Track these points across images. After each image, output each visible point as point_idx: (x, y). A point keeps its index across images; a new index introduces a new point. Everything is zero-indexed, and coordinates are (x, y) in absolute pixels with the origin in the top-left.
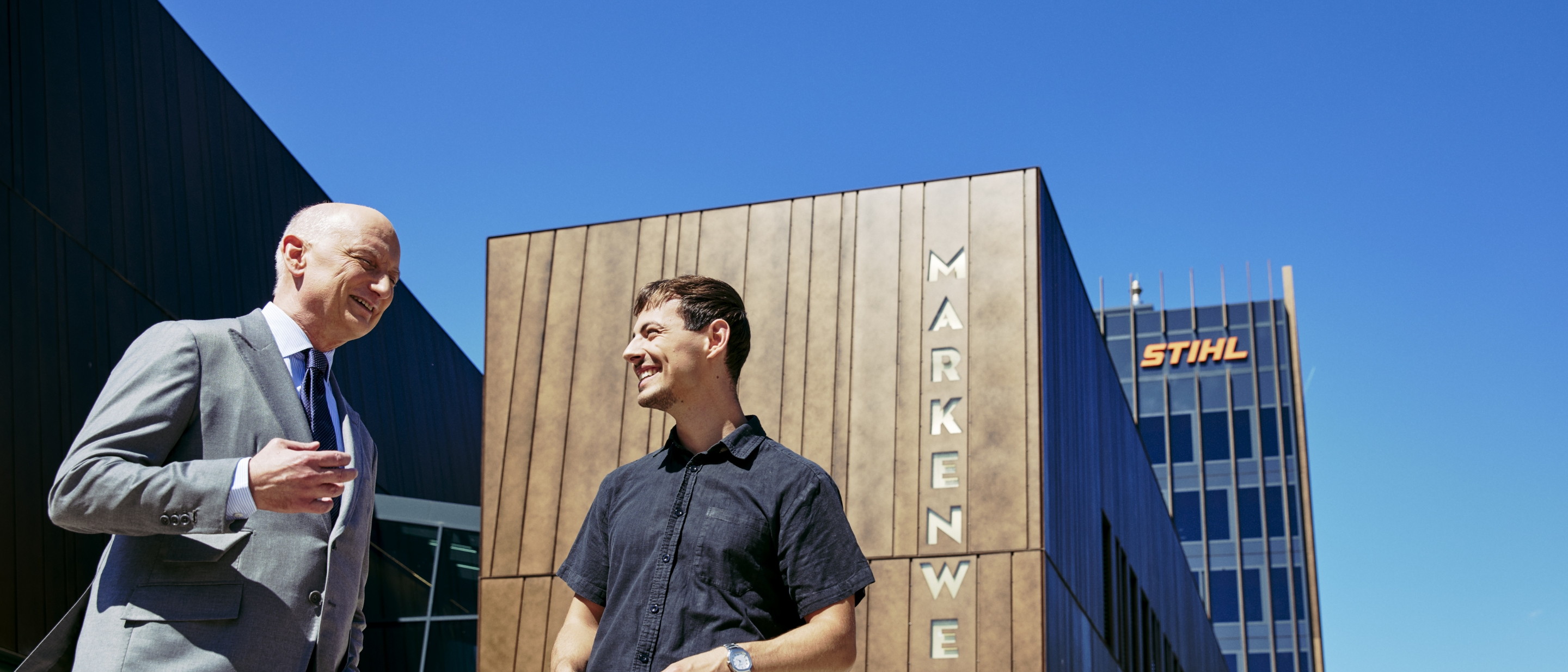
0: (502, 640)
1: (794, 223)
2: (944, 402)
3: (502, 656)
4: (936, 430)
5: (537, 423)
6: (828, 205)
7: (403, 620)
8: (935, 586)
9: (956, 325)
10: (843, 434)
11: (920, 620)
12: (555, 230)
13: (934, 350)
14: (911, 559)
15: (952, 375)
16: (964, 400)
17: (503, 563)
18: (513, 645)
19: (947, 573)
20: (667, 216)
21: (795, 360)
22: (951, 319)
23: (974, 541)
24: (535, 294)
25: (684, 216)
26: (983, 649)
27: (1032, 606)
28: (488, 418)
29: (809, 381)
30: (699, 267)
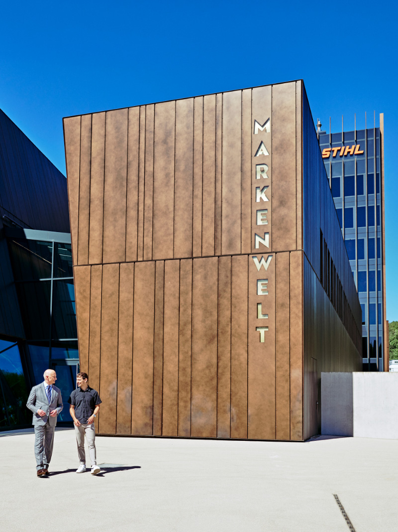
0: (84, 291)
1: (196, 109)
2: (261, 188)
3: (85, 297)
4: (258, 200)
5: (91, 200)
6: (210, 99)
7: (41, 280)
8: (258, 266)
9: (266, 154)
10: (219, 203)
11: (252, 279)
12: (92, 114)
13: (257, 165)
14: (248, 255)
15: (265, 176)
16: (270, 187)
17: (82, 259)
18: (89, 293)
19: (263, 261)
20: (140, 106)
21: (198, 171)
22: (264, 151)
23: (274, 247)
24: (85, 143)
25: (147, 106)
26: (278, 291)
27: (298, 273)
28: (70, 199)
29: (204, 180)
30: (155, 129)
